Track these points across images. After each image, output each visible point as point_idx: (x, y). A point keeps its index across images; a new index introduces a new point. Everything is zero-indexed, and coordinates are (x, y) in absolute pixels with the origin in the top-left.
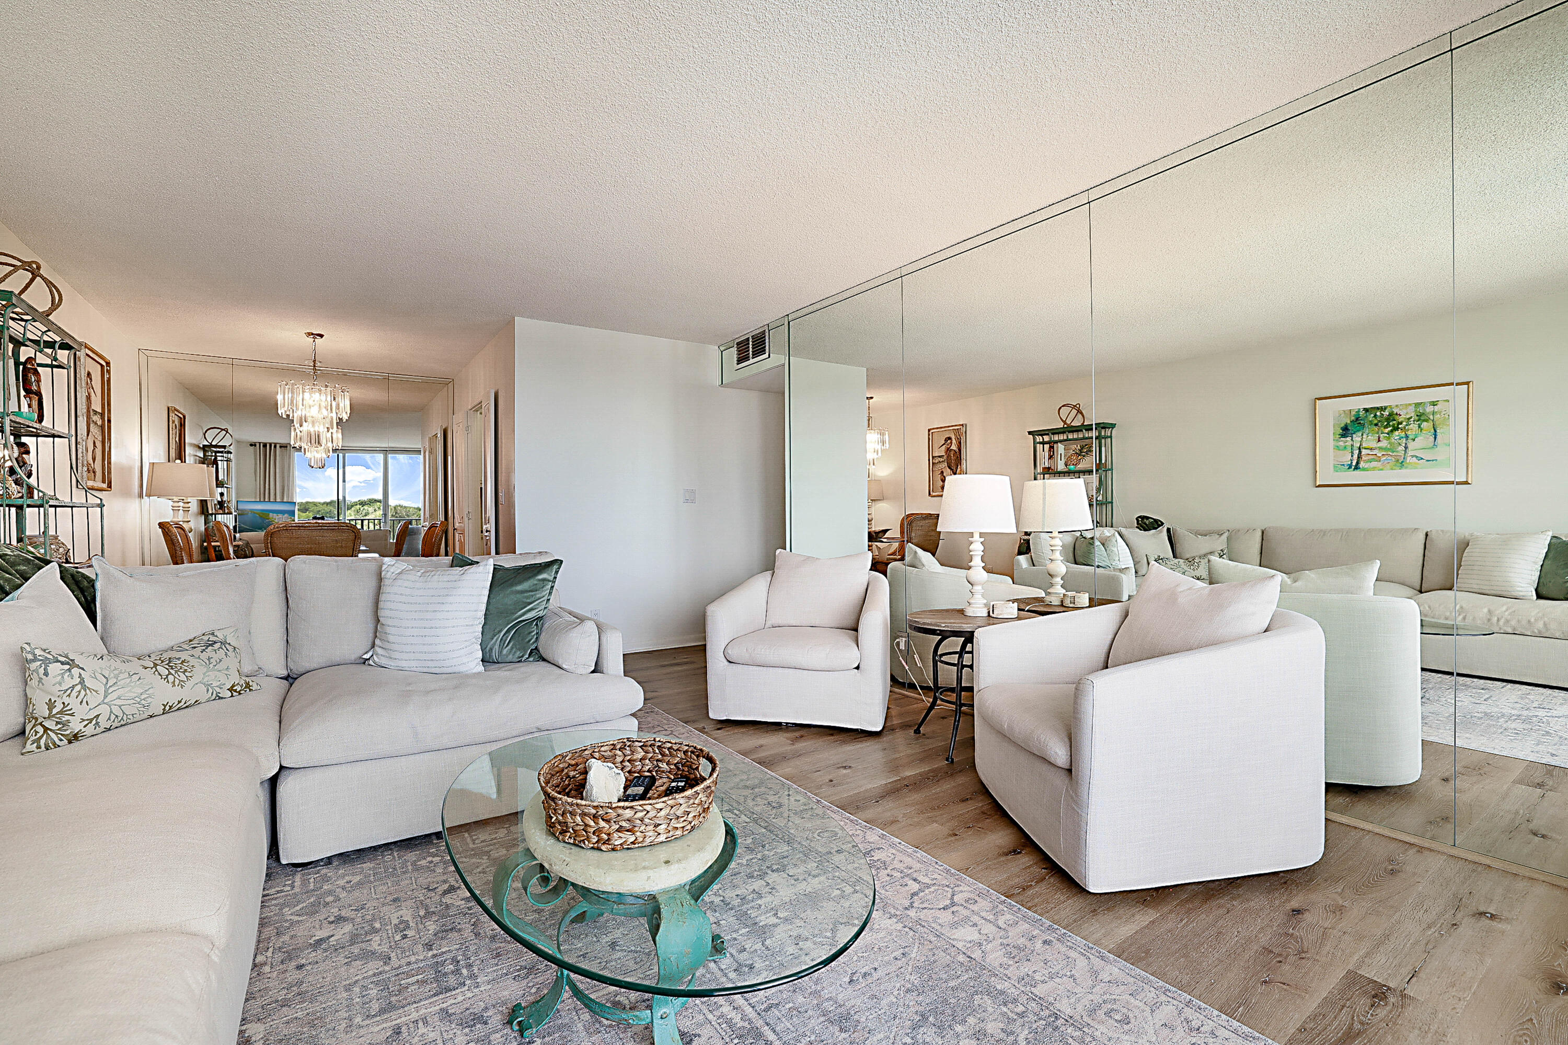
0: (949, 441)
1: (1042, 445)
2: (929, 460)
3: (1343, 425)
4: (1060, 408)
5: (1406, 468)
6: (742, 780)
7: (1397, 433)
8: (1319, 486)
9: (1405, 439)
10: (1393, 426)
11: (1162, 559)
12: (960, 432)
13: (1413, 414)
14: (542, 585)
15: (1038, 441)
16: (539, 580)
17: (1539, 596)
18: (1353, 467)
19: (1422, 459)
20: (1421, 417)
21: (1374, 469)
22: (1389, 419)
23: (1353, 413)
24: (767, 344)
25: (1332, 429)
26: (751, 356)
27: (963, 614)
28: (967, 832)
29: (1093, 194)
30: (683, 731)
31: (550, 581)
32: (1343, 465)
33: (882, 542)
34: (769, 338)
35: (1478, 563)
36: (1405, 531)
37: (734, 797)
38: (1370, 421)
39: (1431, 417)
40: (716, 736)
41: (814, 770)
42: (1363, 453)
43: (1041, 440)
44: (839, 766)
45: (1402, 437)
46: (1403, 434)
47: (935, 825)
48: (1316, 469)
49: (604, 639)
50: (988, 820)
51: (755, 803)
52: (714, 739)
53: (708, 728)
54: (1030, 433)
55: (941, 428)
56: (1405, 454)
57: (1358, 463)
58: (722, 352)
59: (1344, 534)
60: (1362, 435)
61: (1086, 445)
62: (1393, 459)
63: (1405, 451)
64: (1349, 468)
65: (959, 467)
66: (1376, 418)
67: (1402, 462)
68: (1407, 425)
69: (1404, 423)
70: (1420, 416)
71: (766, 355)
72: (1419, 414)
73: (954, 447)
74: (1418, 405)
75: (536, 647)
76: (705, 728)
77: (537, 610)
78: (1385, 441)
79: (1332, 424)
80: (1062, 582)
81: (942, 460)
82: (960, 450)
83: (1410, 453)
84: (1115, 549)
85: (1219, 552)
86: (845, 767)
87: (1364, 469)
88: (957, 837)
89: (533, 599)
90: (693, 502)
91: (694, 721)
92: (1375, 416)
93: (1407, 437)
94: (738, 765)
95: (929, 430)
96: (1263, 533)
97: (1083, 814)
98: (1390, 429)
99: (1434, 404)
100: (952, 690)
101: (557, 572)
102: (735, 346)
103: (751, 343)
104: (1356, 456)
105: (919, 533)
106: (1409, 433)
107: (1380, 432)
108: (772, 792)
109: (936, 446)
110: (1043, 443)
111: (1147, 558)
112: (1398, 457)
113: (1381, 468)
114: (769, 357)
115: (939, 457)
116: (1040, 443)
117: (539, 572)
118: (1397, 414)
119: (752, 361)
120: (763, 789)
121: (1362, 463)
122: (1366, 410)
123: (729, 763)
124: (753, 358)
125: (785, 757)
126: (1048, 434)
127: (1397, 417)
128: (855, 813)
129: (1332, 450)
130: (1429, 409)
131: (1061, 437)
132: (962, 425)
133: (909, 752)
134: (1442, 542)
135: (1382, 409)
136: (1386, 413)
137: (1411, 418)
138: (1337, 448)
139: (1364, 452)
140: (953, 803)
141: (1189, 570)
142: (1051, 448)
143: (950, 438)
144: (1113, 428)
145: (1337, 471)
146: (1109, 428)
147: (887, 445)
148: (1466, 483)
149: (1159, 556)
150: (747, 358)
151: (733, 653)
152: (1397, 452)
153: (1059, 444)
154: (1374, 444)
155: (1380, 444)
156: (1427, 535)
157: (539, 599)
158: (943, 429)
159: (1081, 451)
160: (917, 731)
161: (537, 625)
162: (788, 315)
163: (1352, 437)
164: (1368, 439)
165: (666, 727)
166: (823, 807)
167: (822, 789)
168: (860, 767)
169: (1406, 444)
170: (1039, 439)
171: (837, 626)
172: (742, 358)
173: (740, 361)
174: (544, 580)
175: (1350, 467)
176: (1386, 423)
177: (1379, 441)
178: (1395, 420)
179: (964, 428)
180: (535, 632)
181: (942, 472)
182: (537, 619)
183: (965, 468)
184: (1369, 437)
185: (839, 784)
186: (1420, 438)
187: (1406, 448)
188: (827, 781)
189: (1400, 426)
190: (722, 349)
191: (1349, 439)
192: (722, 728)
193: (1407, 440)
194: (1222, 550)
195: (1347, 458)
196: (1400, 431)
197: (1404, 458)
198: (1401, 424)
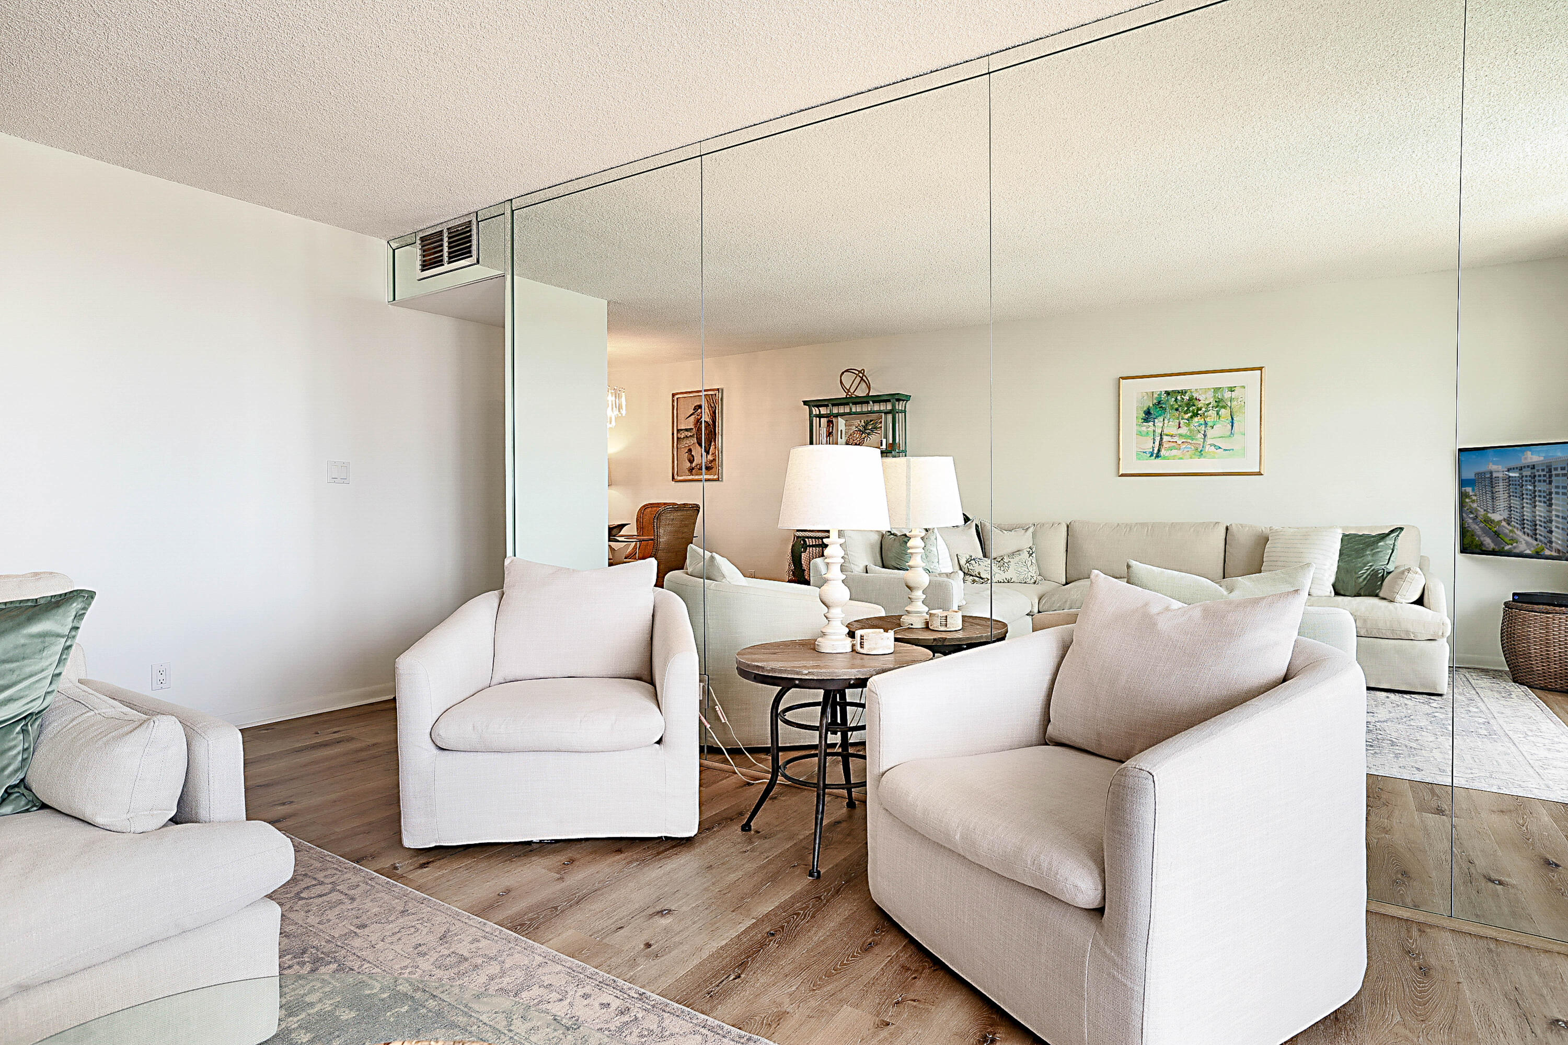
0: (699, 410)
1: (818, 419)
2: (673, 434)
3: (1145, 409)
4: (843, 373)
5: (1204, 457)
6: (492, 978)
7: (1196, 419)
8: (1122, 475)
9: (1204, 426)
10: (1193, 412)
11: (974, 559)
12: (714, 400)
13: (1212, 400)
14: (40, 646)
15: (814, 413)
16: (32, 636)
17: (1337, 593)
18: (1155, 455)
19: (1220, 448)
20: (1219, 404)
21: (1174, 458)
22: (1189, 404)
23: (1156, 396)
24: (474, 242)
25: (1135, 412)
26: (446, 259)
27: (814, 649)
28: (900, 1013)
29: (997, 62)
30: (355, 879)
31: (63, 636)
32: (1145, 452)
33: (618, 541)
34: (478, 233)
35: (1282, 559)
36: (1205, 525)
37: (484, 1018)
38: (1172, 406)
39: (1229, 404)
40: (421, 881)
41: (613, 927)
42: (1164, 440)
43: (818, 413)
44: (651, 911)
45: (1202, 424)
46: (1202, 421)
47: (846, 1009)
48: (1119, 457)
49: (200, 749)
50: (919, 983)
51: (529, 1025)
52: (418, 888)
53: (404, 865)
54: (805, 403)
55: (690, 392)
56: (1204, 442)
57: (1159, 451)
58: (394, 251)
59: (1150, 528)
60: (1164, 420)
61: (871, 421)
62: (1192, 447)
63: (1204, 439)
64: (1150, 456)
65: (713, 443)
66: (1177, 402)
67: (1201, 451)
68: (1206, 411)
69: (1204, 409)
70: (1219, 402)
71: (473, 259)
72: (1217, 400)
73: (706, 417)
74: (1216, 390)
75: (22, 780)
76: (396, 868)
77: (29, 699)
78: (1185, 428)
79: (1135, 405)
80: (924, 596)
81: (690, 434)
82: (714, 422)
83: (1209, 441)
84: (934, 549)
85: (1029, 550)
86: (661, 913)
87: (1165, 458)
88: (891, 1028)
89: (14, 678)
90: (344, 480)
91: (373, 857)
92: (1176, 399)
93: (1206, 424)
94: (476, 944)
95: (673, 395)
96: (1068, 527)
97: (1136, 988)
98: (1189, 415)
99: (1232, 390)
100: (765, 750)
101: (79, 616)
102: (418, 242)
103: (446, 239)
104: (1157, 443)
105: (669, 528)
106: (1208, 420)
107: (1180, 418)
108: (555, 996)
109: (682, 417)
110: (820, 416)
111: (958, 559)
112: (1197, 446)
113: (1181, 456)
114: (478, 262)
115: (686, 430)
116: (817, 416)
117: (30, 620)
118: (1197, 399)
119: (447, 267)
120: (536, 991)
121: (1163, 450)
122: (1168, 393)
123: (460, 941)
124: (449, 263)
125: (556, 908)
126: (827, 406)
127: (1196, 403)
128: (711, 1010)
129: (1135, 436)
130: (1227, 395)
131: (842, 410)
132: (718, 390)
133: (750, 866)
134: (1243, 538)
135: (1183, 393)
136: (1186, 397)
137: (1210, 404)
138: (1140, 433)
139: (1165, 438)
140: (853, 956)
141: (999, 571)
142: (830, 423)
143: (700, 407)
144: (907, 401)
145: (1139, 459)
146: (904, 400)
147: (624, 412)
148: (1260, 474)
149: (971, 557)
150: (439, 263)
151: (449, 733)
152: (1196, 439)
153: (839, 418)
154: (1174, 431)
155: (1180, 431)
156: (1227, 529)
157: (31, 676)
158: (691, 395)
159: (865, 427)
160: (746, 828)
161: (24, 731)
162: (511, 200)
163: (1154, 422)
164: (1168, 425)
165: (320, 876)
166: (653, 1006)
167: (638, 965)
168: (685, 909)
169: (1205, 431)
170: (815, 411)
171: (610, 673)
172: (430, 261)
173: (425, 266)
174: (43, 635)
175: (1152, 455)
176: (1186, 408)
177: (1179, 427)
178: (1194, 406)
179: (720, 394)
180: (20, 748)
181: (690, 450)
182: (25, 718)
183: (720, 445)
184: (1171, 423)
185: (666, 950)
186: (1218, 425)
187: (1205, 436)
188: (642, 946)
189: (1199, 412)
190: (394, 245)
191: (1151, 424)
192: (428, 863)
193: (1206, 427)
194: (1030, 548)
195: (1148, 445)
196: (1199, 417)
197: (1203, 447)
198: (1201, 410)
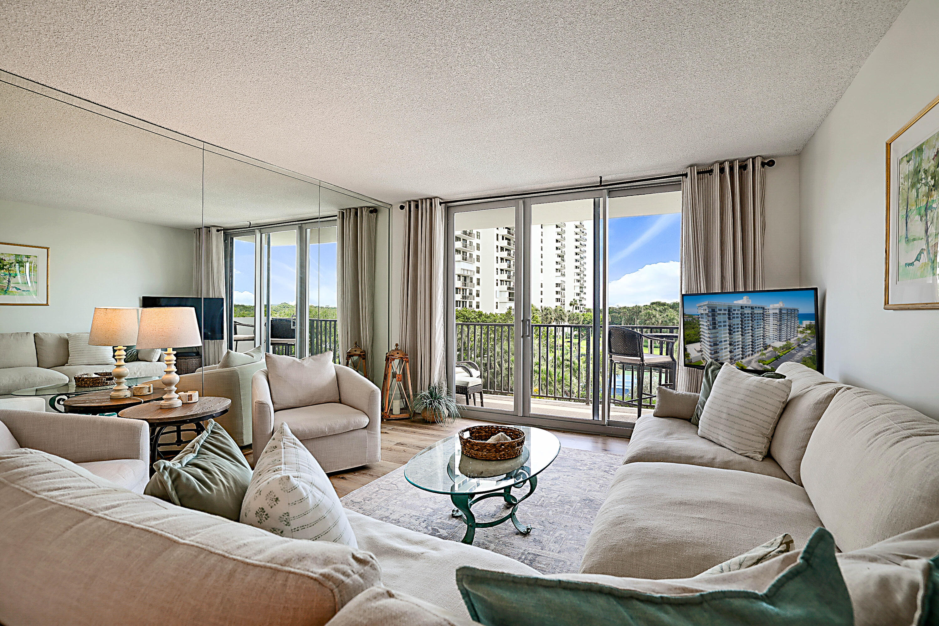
5: (9, 294)
7: (2, 271)
13: (14, 261)
19: (20, 289)
20: (19, 264)
36: (19, 335)
45: (7, 275)
46: (7, 273)
56: (8, 286)
63: (9, 284)
67: (6, 291)
68: (10, 267)
69: (8, 266)
72: (18, 262)
74: (17, 256)
83: (12, 285)
93: (10, 275)
99: (28, 257)
106: (11, 272)
112: (3, 287)
118: (2, 259)
127: (2, 261)
130: (25, 259)
137: (13, 263)
148: (47, 305)
152: (3, 283)
156: (35, 336)
169: (9, 279)
186: (19, 276)
187: (9, 281)
189: (5, 267)
196: (4, 270)
197: (7, 288)
198: (5, 266)
